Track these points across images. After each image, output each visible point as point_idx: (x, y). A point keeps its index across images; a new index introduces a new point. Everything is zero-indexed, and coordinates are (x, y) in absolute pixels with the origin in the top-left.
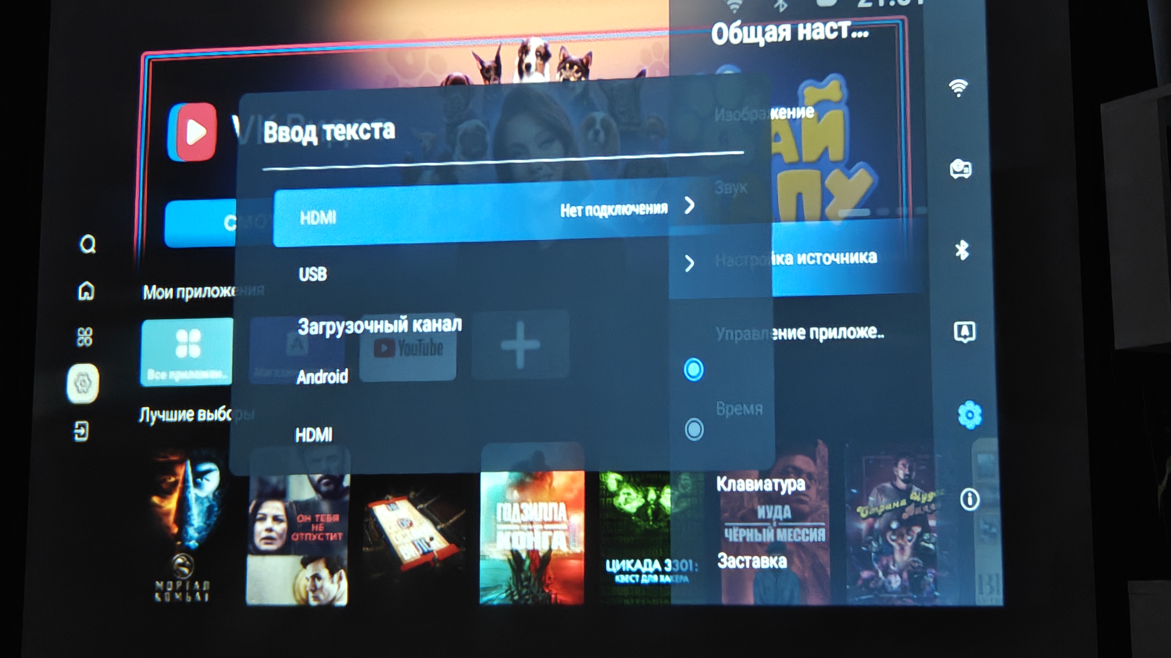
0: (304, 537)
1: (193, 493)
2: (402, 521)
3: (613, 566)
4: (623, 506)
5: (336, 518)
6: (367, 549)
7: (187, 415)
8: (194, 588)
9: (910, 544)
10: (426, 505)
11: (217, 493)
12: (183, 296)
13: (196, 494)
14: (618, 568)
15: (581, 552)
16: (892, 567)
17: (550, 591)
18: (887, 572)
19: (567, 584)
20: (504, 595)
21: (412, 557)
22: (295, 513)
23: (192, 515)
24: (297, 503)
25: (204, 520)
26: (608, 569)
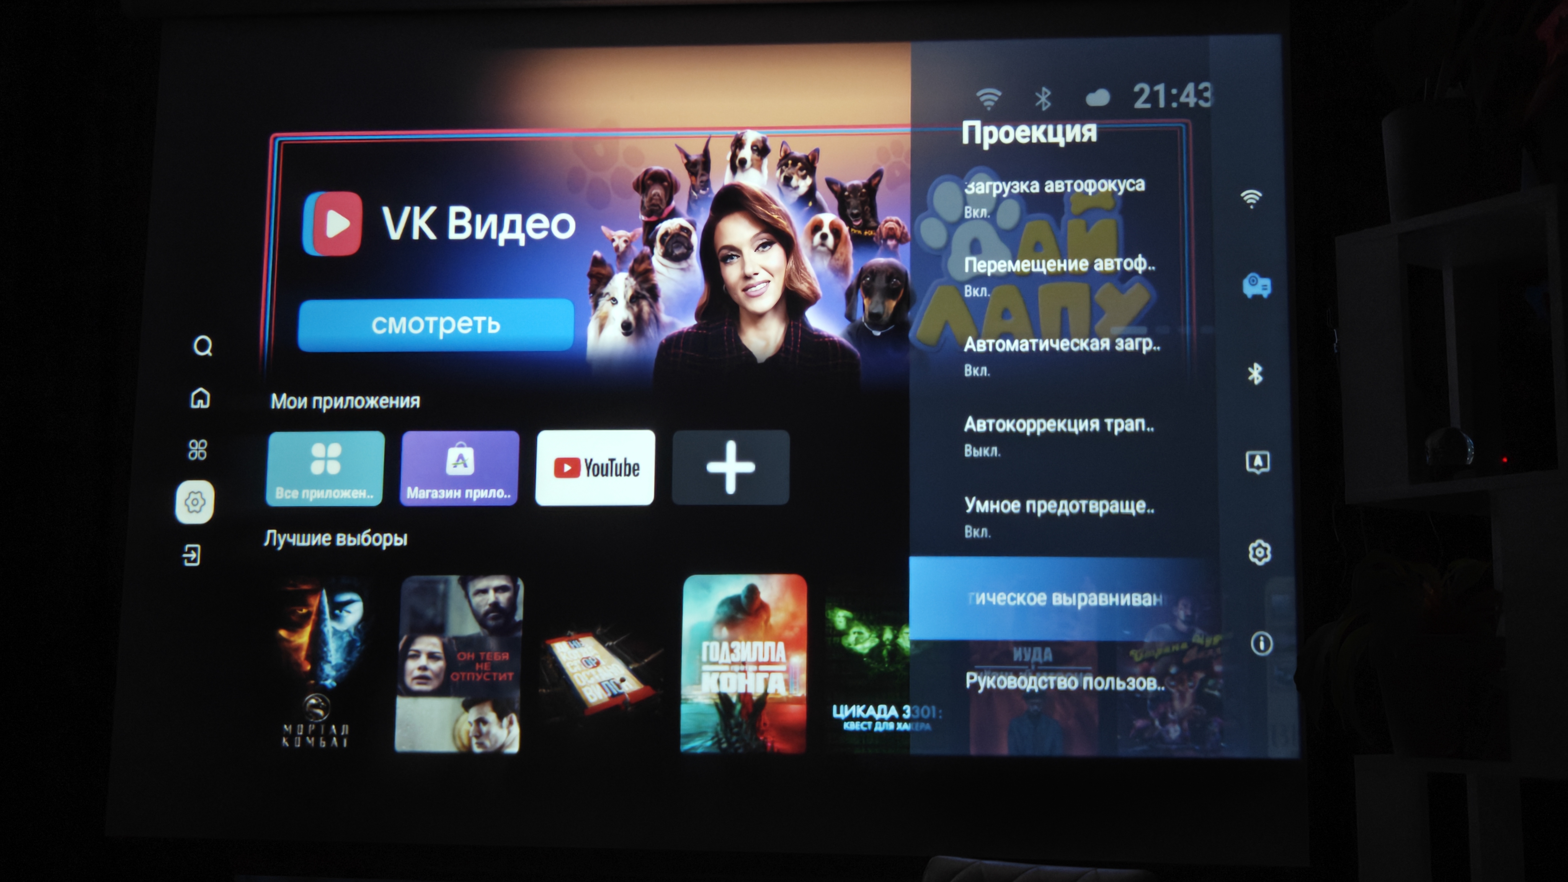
0: (466, 676)
1: (330, 626)
2: (587, 660)
3: (842, 712)
4: (852, 646)
5: (506, 656)
6: (544, 691)
7: (323, 539)
8: (330, 733)
9: (1191, 691)
10: (615, 643)
11: (360, 627)
12: (320, 407)
13: (334, 628)
14: (847, 713)
15: (803, 695)
16: (1170, 716)
17: (765, 738)
18: (1164, 721)
19: (785, 731)
20: (709, 743)
21: (599, 700)
22: (455, 649)
23: (329, 650)
24: (457, 638)
25: (344, 656)
26: (835, 715)
